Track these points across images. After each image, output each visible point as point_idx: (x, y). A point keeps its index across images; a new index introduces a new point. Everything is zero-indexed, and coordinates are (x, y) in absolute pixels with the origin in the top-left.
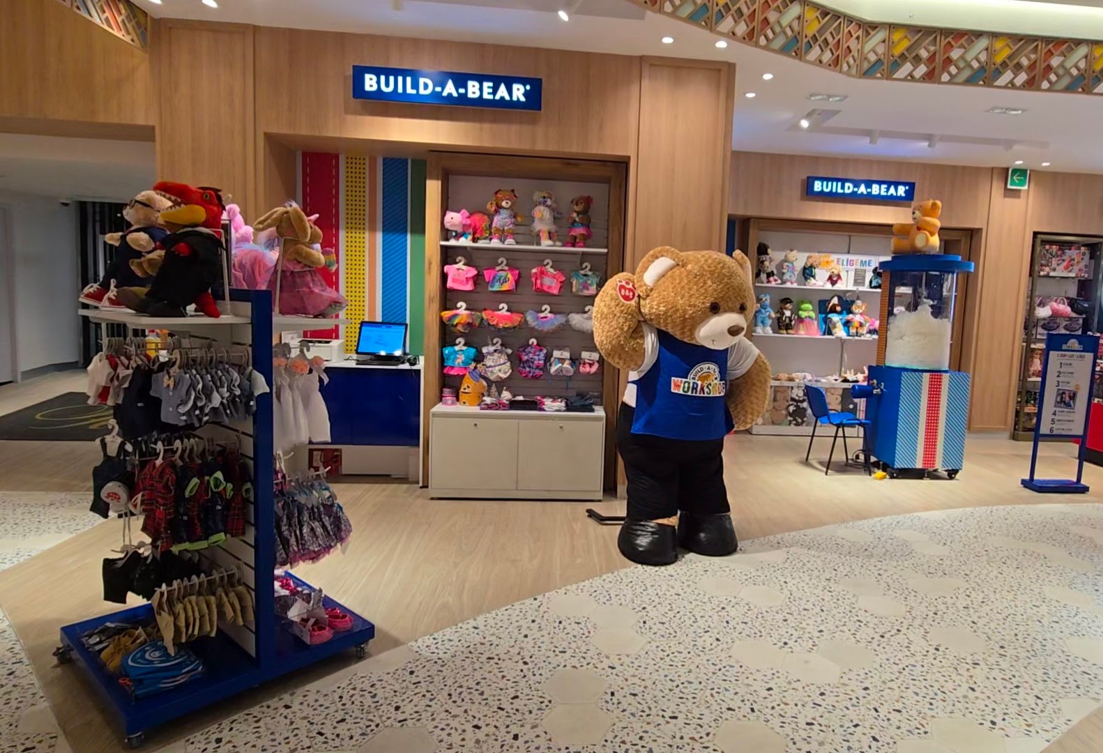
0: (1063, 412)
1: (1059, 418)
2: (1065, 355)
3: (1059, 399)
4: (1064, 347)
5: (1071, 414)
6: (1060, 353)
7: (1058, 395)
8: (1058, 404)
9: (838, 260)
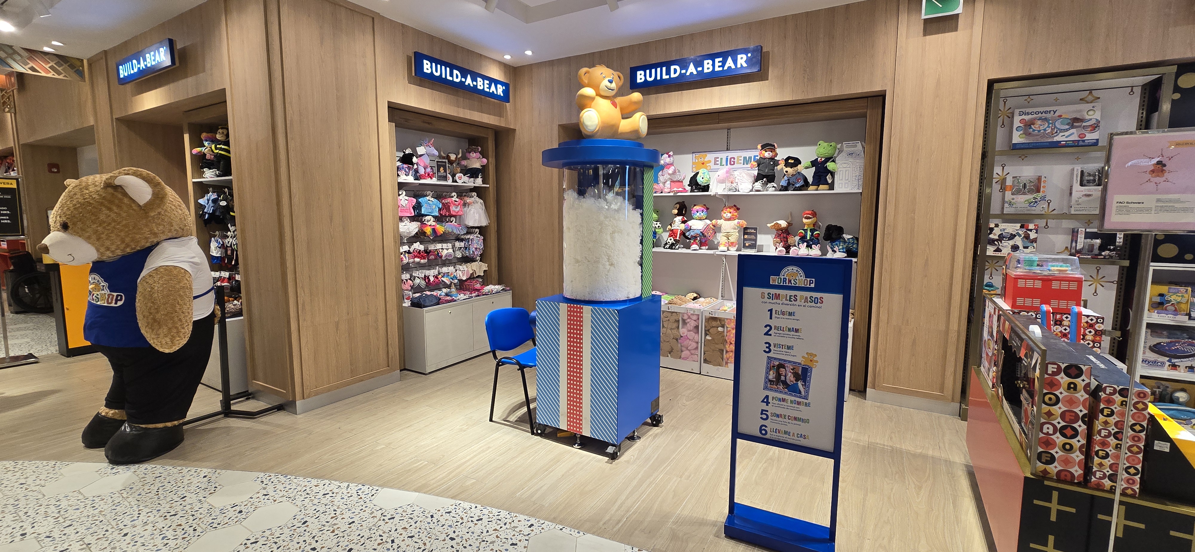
0: (784, 400)
1: (779, 411)
2: (777, 297)
3: (772, 375)
4: (774, 280)
5: (802, 407)
6: (766, 291)
7: (769, 369)
8: (770, 384)
9: (716, 158)
